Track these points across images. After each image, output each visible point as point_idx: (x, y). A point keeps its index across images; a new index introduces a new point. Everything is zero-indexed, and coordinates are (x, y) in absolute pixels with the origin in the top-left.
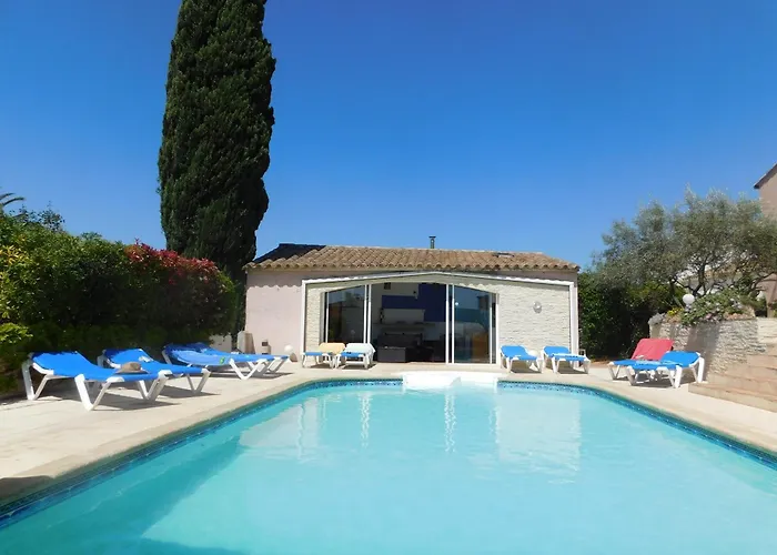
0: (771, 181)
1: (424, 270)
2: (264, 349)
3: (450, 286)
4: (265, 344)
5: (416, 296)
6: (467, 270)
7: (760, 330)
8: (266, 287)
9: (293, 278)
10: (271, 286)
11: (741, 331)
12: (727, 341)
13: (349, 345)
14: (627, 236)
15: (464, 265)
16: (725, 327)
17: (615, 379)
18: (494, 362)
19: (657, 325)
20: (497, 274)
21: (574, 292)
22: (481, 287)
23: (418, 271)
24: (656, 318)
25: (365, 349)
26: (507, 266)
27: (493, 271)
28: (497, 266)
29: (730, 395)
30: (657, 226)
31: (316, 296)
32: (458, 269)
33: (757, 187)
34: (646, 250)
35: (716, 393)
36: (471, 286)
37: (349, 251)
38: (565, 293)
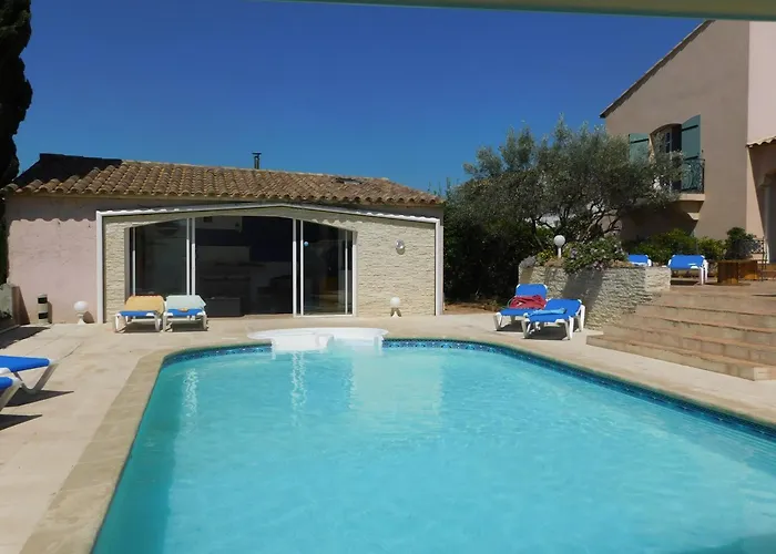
0: (618, 110)
1: (268, 202)
2: (42, 309)
3: (298, 222)
4: (42, 300)
5: (240, 229)
6: (321, 203)
7: (647, 280)
8: (39, 221)
9: (81, 208)
10: (48, 219)
11: (627, 279)
12: (611, 289)
13: (170, 298)
14: (492, 167)
15: (318, 196)
16: (610, 274)
17: (500, 329)
18: (350, 311)
19: (529, 268)
20: (356, 208)
21: (440, 230)
22: (337, 224)
23: (261, 203)
24: (529, 260)
25: (191, 301)
26: (368, 199)
27: (352, 205)
28: (357, 199)
29: (637, 348)
30: (524, 157)
31: (118, 232)
32: (310, 201)
33: (603, 116)
34: (517, 184)
35: (619, 345)
36: (326, 222)
37: (148, 169)
38: (431, 232)
